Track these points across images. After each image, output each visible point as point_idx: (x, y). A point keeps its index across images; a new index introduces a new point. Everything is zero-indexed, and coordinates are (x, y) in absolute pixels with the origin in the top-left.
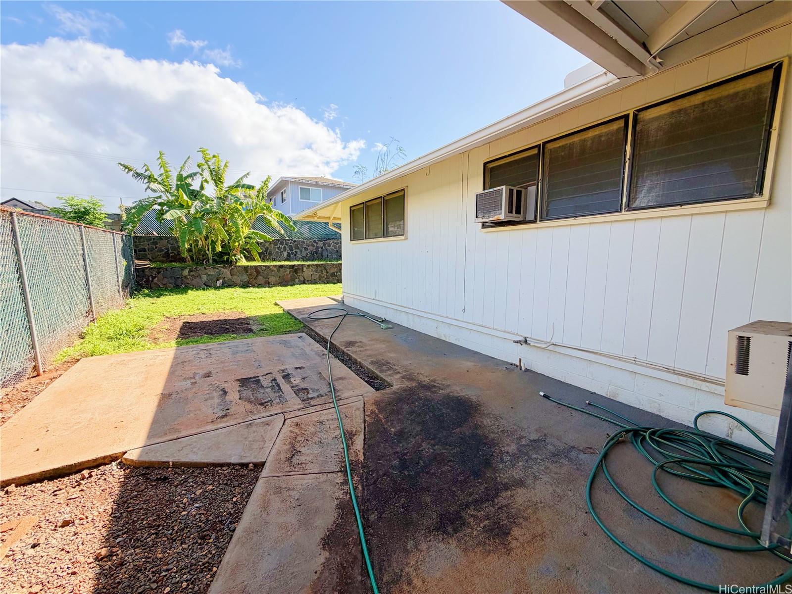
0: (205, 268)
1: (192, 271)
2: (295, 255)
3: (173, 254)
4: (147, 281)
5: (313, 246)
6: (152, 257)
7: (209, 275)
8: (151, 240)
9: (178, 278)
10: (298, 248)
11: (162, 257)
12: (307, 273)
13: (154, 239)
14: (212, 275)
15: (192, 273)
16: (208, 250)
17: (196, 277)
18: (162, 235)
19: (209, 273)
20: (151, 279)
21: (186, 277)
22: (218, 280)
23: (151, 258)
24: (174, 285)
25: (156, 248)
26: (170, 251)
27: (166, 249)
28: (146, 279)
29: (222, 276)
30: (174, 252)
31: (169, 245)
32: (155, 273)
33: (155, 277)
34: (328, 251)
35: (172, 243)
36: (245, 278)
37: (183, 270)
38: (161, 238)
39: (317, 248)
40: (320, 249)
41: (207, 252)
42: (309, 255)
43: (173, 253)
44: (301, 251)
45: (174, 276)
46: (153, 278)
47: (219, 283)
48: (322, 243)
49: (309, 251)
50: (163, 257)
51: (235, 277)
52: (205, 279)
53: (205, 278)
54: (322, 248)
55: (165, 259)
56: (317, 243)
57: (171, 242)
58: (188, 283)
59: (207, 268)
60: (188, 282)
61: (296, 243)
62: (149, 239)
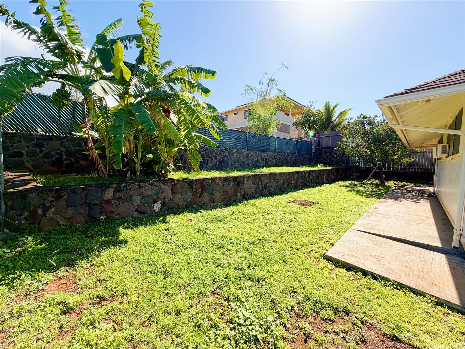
0: (139, 185)
1: (119, 191)
2: (207, 164)
3: (69, 162)
4: (33, 217)
5: (221, 155)
6: (32, 166)
7: (144, 196)
8: (33, 139)
9: (95, 205)
10: (209, 157)
11: (50, 166)
12: (247, 186)
13: (38, 139)
14: (148, 196)
15: (118, 195)
16: (137, 156)
17: (124, 201)
18: (51, 134)
19: (145, 193)
20: (40, 211)
21: (108, 202)
22: (155, 202)
23: (31, 168)
24: (87, 218)
25: (41, 152)
26: (64, 157)
27: (58, 154)
28: (30, 212)
29: (162, 196)
30: (71, 158)
31: (63, 149)
32: (50, 199)
33: (50, 207)
34: (232, 159)
35: (68, 146)
36: (189, 196)
37: (104, 190)
38: (50, 138)
39: (224, 156)
40: (226, 158)
41: (136, 160)
42: (217, 164)
43: (69, 160)
44: (212, 160)
45: (88, 201)
46: (46, 209)
47: (157, 207)
48: (228, 152)
49: (218, 159)
50: (52, 165)
51: (178, 195)
52: (139, 202)
53: (137, 200)
54: (227, 157)
55: (55, 169)
56: (224, 152)
57: (67, 144)
58: (112, 212)
59: (142, 184)
60: (111, 209)
61: (207, 151)
62: (30, 138)
